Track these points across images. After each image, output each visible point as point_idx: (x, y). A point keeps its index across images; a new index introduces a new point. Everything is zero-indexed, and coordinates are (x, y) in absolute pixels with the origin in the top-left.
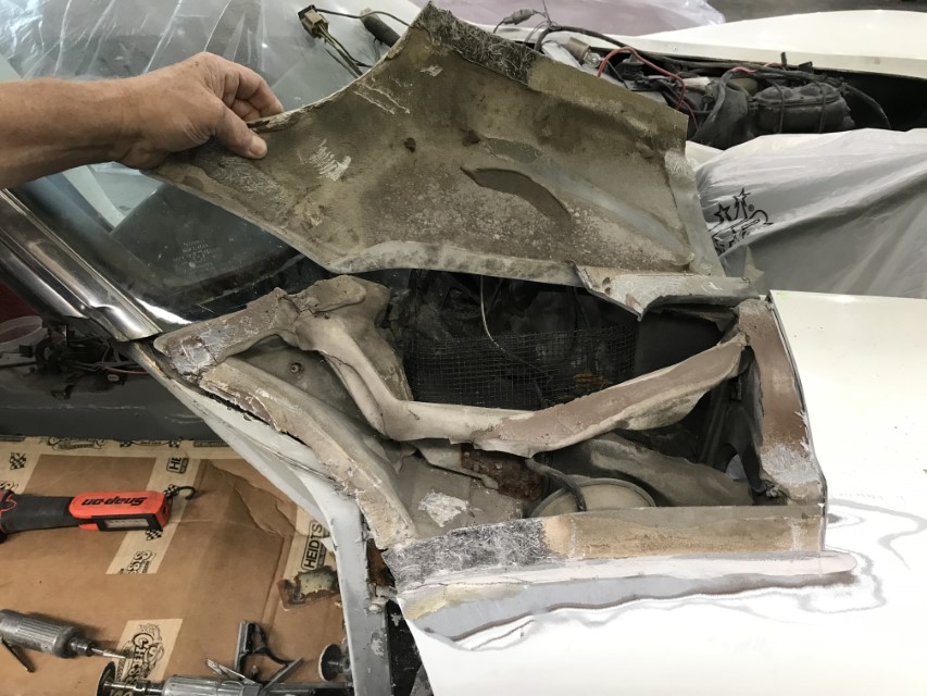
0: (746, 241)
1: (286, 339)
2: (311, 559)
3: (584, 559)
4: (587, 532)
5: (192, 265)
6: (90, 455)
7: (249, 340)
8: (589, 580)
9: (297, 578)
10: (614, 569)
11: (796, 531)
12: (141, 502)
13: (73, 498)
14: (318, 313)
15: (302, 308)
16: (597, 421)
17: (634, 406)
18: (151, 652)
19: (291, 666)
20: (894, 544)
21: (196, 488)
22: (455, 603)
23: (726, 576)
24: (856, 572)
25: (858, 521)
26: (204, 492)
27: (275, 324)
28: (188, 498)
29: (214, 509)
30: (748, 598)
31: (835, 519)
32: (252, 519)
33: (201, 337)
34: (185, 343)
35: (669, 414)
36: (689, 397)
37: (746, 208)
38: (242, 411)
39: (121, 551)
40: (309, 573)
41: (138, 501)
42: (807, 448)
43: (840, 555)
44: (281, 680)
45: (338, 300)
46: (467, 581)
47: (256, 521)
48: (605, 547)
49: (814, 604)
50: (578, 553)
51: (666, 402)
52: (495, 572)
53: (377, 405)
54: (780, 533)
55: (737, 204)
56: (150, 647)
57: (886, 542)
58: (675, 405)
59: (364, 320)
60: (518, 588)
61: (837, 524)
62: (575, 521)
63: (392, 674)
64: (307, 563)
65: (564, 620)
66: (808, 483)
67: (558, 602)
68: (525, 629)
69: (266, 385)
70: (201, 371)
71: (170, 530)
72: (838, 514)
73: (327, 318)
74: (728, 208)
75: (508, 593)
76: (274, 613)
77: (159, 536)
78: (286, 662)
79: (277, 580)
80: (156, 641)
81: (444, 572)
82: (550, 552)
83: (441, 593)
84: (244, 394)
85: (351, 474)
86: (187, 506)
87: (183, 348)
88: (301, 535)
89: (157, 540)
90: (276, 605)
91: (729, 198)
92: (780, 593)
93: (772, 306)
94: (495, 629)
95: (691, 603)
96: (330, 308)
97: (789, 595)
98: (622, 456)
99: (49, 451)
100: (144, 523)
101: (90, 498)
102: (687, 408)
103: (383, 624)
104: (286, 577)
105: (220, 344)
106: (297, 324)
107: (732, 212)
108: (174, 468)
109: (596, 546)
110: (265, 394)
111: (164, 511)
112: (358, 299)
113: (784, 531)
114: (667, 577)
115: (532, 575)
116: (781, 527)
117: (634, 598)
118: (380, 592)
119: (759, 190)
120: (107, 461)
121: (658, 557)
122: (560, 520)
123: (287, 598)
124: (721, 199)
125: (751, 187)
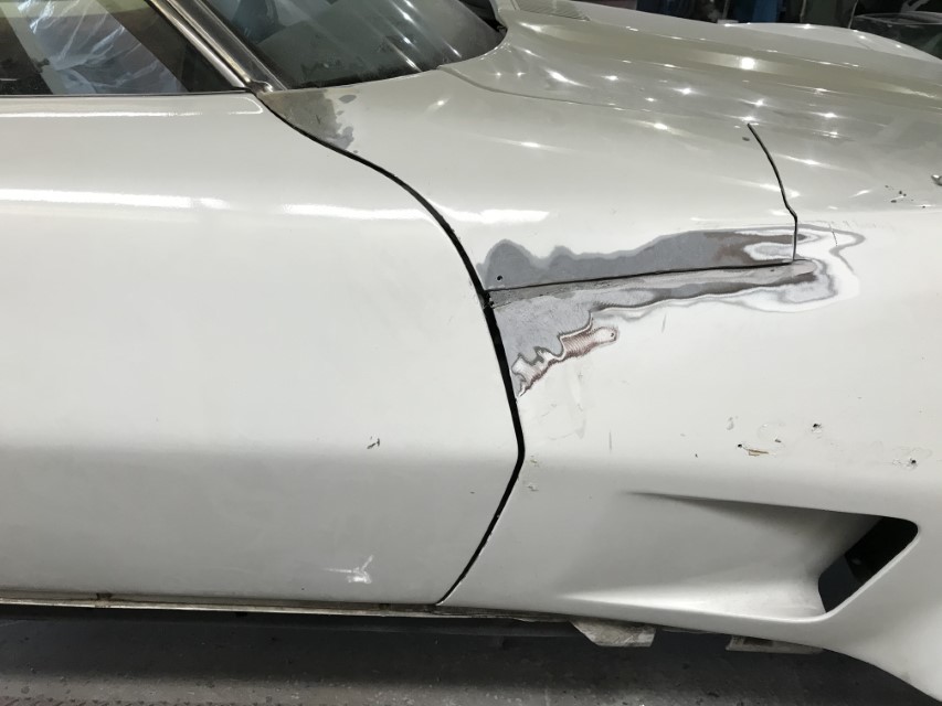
20: (842, 253)
24: (816, 273)
25: (817, 238)
30: (741, 295)
31: (803, 237)
43: (807, 263)
49: (790, 297)
57: (836, 251)
61: (804, 240)
72: (805, 234)
92: (764, 291)
95: (703, 301)
97: (772, 292)
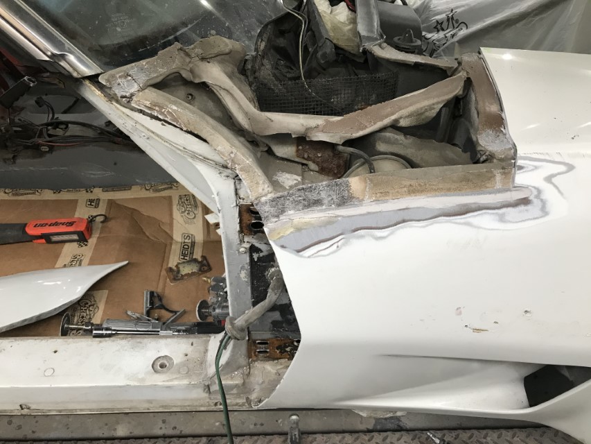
0: (456, 39)
1: (184, 75)
2: (184, 255)
3: (374, 201)
4: (375, 185)
5: (119, 29)
6: (33, 199)
7: (161, 75)
8: (377, 212)
9: (177, 266)
10: (392, 206)
11: (498, 177)
12: (72, 225)
13: (26, 224)
14: (203, 59)
15: (193, 55)
16: (381, 120)
17: (403, 111)
18: (91, 309)
19: (178, 314)
20: (554, 180)
21: (107, 215)
22: (299, 229)
23: (458, 205)
24: (531, 198)
25: (533, 168)
26: (111, 219)
27: (177, 64)
28: (102, 222)
29: (119, 228)
30: (470, 217)
31: (521, 168)
32: (144, 233)
33: (130, 73)
34: (120, 77)
35: (423, 117)
36: (435, 106)
37: (454, 22)
38: (160, 120)
39: (62, 255)
40: (184, 262)
41: (71, 224)
42: (504, 131)
43: (523, 189)
44: (173, 321)
45: (216, 51)
46: (305, 217)
47: (147, 234)
48: (387, 193)
49: (507, 218)
50: (370, 198)
51: (421, 108)
52: (321, 211)
53: (246, 114)
54: (489, 179)
55: (448, 20)
56: (90, 306)
58: (426, 111)
59: (231, 65)
60: (336, 219)
61: (522, 171)
62: (369, 179)
63: (252, 293)
64: (183, 257)
65: (362, 237)
66: (505, 149)
67: (358, 226)
68: (340, 244)
69: (175, 103)
70: (132, 95)
71: (92, 241)
72: (523, 165)
73: (209, 62)
74: (442, 23)
75: (330, 222)
76: (164, 286)
77: (86, 245)
78: (176, 312)
79: (165, 267)
80: (93, 303)
81: (291, 212)
82: (354, 197)
83: (290, 224)
84: (161, 107)
85: (232, 156)
86: (102, 227)
87: (119, 81)
88: (177, 242)
89: (84, 247)
90: (165, 283)
91: (444, 16)
92: (488, 213)
93: (481, 56)
94: (322, 244)
95: (437, 222)
96: (210, 56)
97: (493, 214)
98: (395, 143)
99: (6, 197)
100: (75, 237)
101: (39, 223)
102: (433, 113)
103: (248, 260)
104: (170, 265)
105: (143, 78)
106: (191, 65)
107: (445, 25)
108: (91, 205)
109: (381, 193)
110: (175, 108)
111: (88, 230)
112: (227, 51)
113: (491, 177)
114: (424, 208)
115: (343, 212)
116: (490, 175)
117: (404, 221)
118: (246, 239)
119: (462, 9)
120: (46, 202)
121: (418, 197)
122: (360, 179)
123: (172, 277)
124: (438, 17)
125: (457, 7)
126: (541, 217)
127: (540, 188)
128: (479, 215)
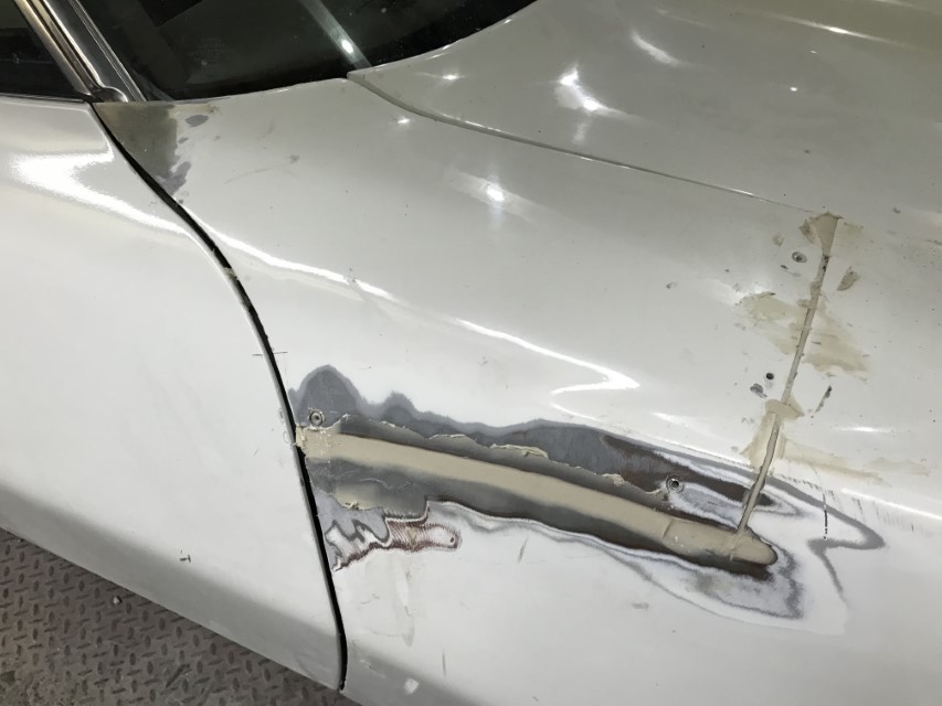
5: (204, 63)
20: (830, 553)
24: (772, 569)
25: (790, 510)
30: (643, 558)
49: (716, 589)
61: (767, 508)
65: (452, 514)
72: (772, 497)
92: (680, 566)
95: (579, 541)
97: (689, 570)
117: (523, 516)
126: (785, 616)
127: (796, 558)
128: (661, 560)
